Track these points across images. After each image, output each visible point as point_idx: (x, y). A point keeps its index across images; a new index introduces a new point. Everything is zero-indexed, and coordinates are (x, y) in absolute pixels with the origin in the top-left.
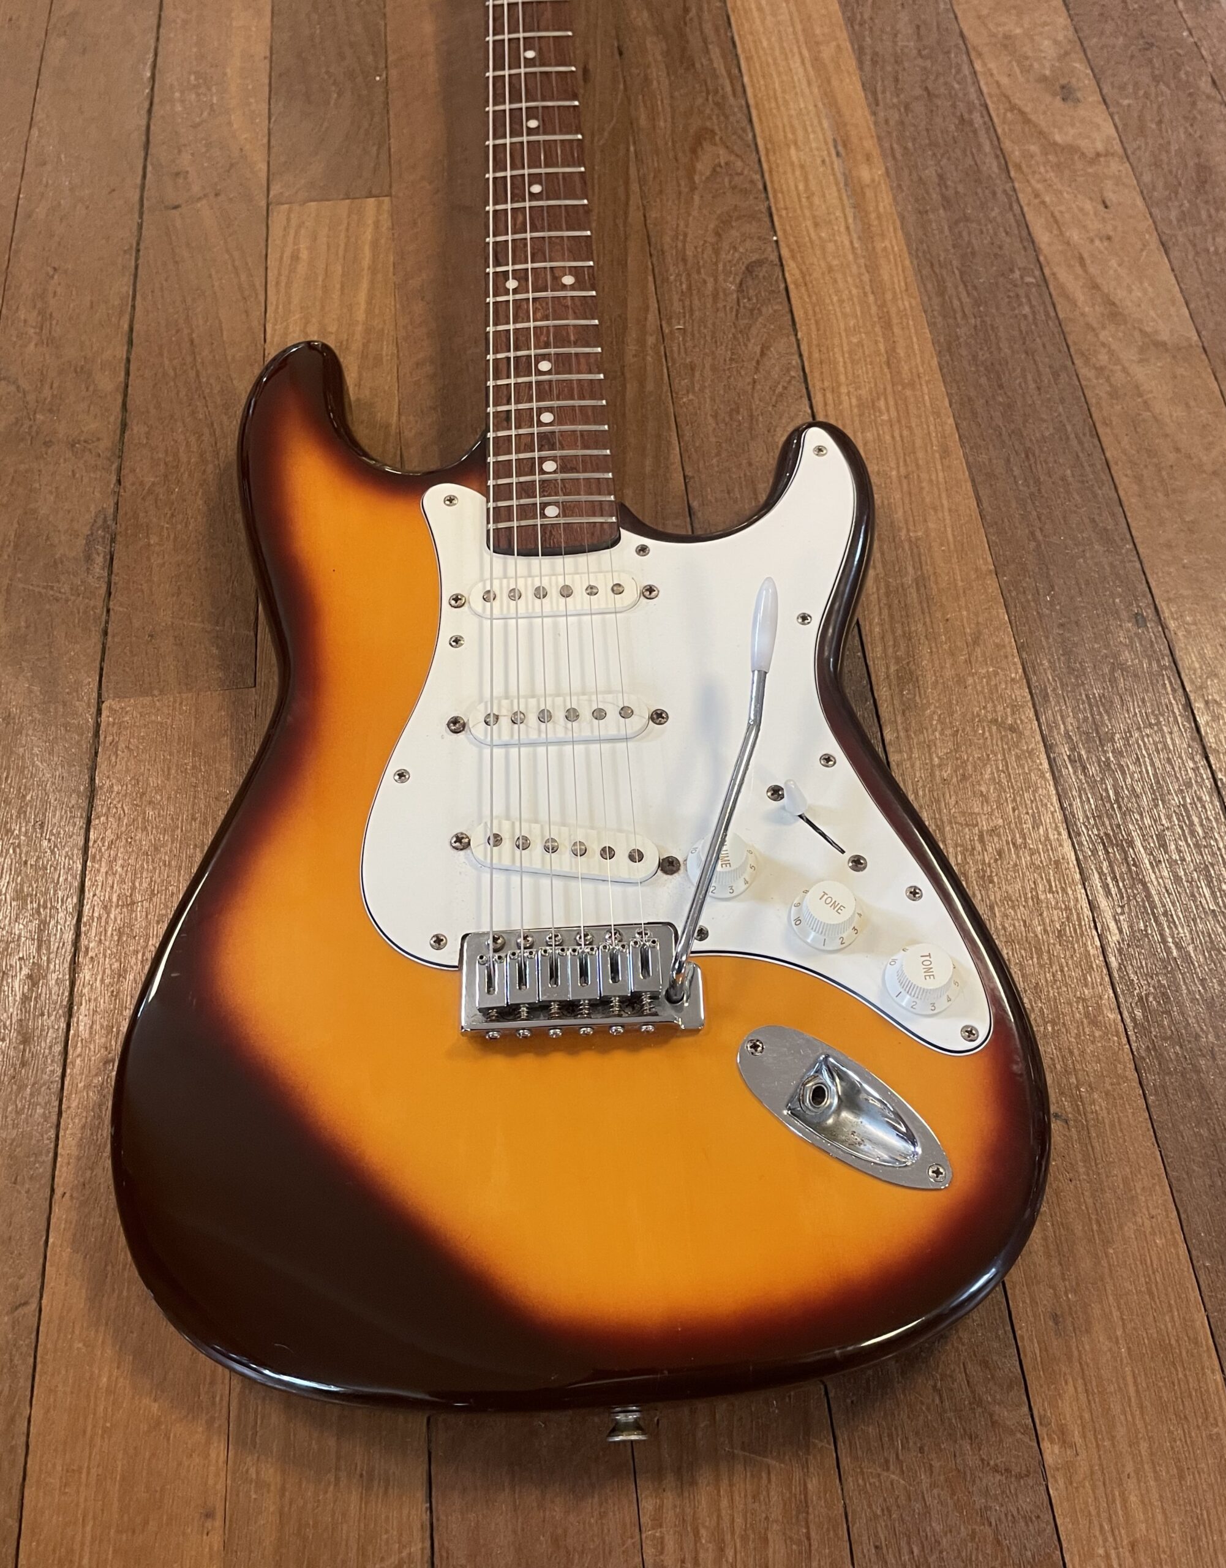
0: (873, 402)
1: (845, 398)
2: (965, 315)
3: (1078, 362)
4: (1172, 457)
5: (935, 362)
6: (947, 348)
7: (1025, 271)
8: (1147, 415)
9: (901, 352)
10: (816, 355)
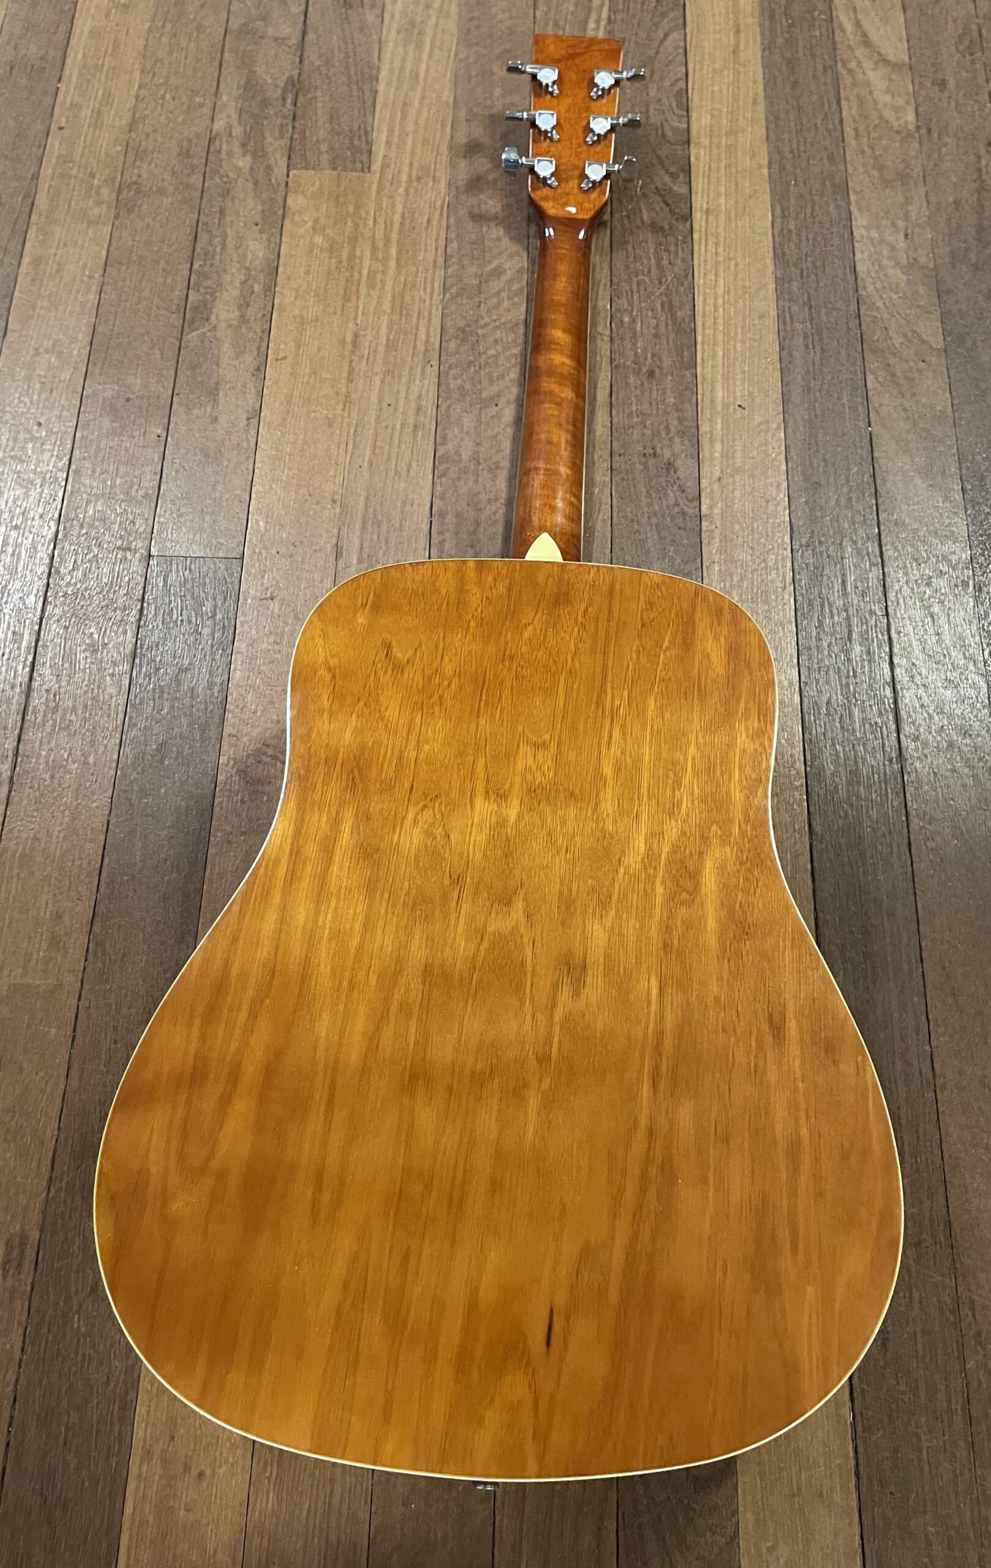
0: (721, 71)
1: (706, 67)
2: (782, 31)
3: (840, 65)
4: (877, 121)
5: (760, 54)
6: (768, 48)
7: (822, 12)
8: (869, 97)
9: (742, 47)
10: (694, 42)
